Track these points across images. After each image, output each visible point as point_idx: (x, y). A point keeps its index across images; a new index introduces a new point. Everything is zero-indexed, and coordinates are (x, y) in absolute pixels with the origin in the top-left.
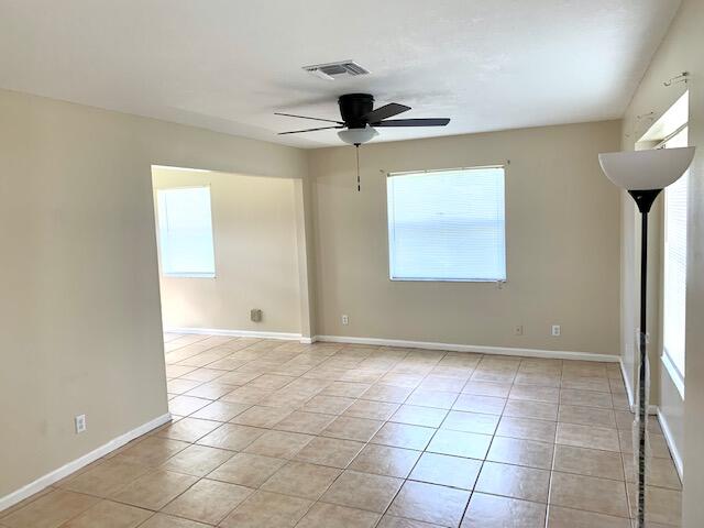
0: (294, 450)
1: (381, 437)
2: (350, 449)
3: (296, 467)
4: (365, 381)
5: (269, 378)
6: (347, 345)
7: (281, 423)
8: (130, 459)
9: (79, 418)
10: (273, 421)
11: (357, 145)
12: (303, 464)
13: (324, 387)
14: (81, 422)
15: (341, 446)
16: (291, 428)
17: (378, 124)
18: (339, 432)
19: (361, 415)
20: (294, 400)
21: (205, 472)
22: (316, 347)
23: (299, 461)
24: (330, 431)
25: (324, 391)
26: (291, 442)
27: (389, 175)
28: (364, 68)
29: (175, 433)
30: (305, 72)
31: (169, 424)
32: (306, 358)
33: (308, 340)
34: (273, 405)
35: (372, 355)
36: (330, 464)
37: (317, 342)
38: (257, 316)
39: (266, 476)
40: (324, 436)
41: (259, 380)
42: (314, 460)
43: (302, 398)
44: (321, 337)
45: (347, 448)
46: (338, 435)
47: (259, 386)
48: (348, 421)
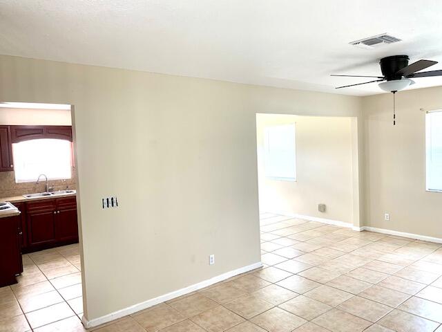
0: (337, 301)
1: (406, 306)
2: (381, 310)
3: (339, 313)
4: (399, 263)
5: (327, 251)
6: (387, 236)
7: (331, 282)
8: (237, 285)
9: (211, 256)
10: (326, 279)
11: (394, 92)
12: (344, 313)
13: (366, 262)
14: (212, 258)
15: (374, 306)
16: (338, 287)
17: (412, 76)
18: (374, 296)
19: (391, 287)
20: (342, 267)
21: (279, 303)
22: (363, 234)
23: (340, 310)
24: (366, 293)
25: (366, 265)
26: (337, 296)
27: (427, 112)
28: (396, 37)
29: (264, 275)
30: (352, 46)
31: (261, 269)
32: (356, 240)
33: (358, 229)
34: (328, 268)
35: (407, 245)
36: (364, 317)
37: (365, 231)
38: (323, 208)
39: (317, 314)
40: (361, 296)
41: (320, 251)
42: (352, 311)
43: (348, 267)
44: (368, 228)
45: (378, 308)
46: (373, 298)
47: (320, 255)
48: (381, 290)
